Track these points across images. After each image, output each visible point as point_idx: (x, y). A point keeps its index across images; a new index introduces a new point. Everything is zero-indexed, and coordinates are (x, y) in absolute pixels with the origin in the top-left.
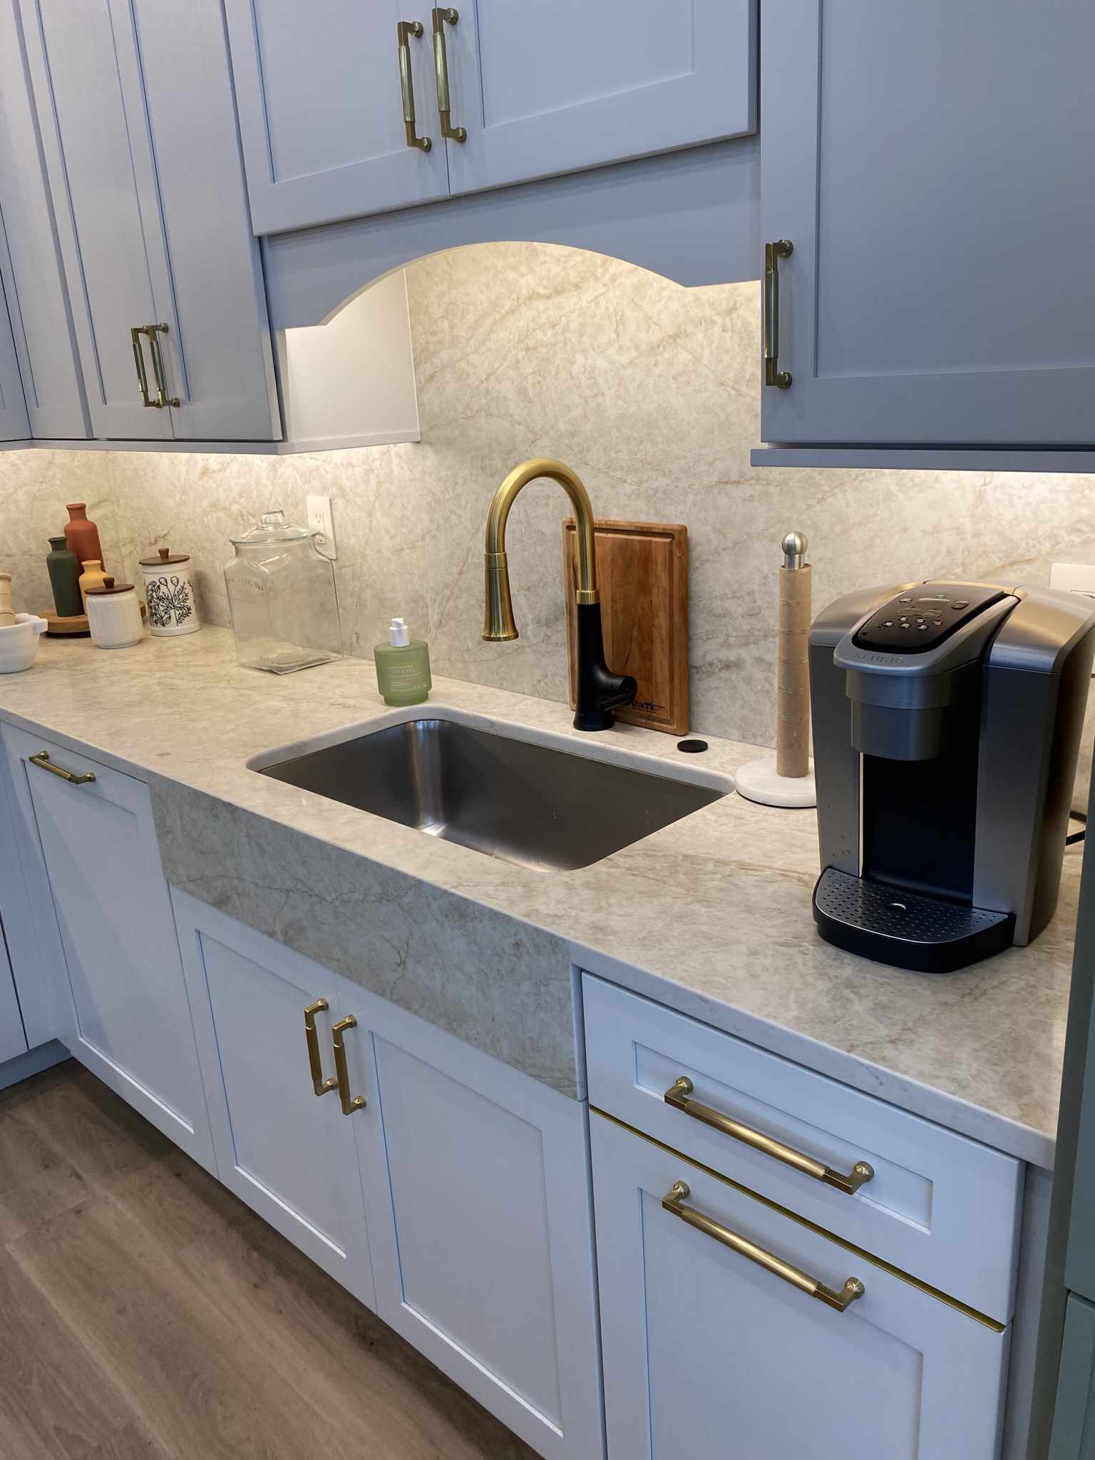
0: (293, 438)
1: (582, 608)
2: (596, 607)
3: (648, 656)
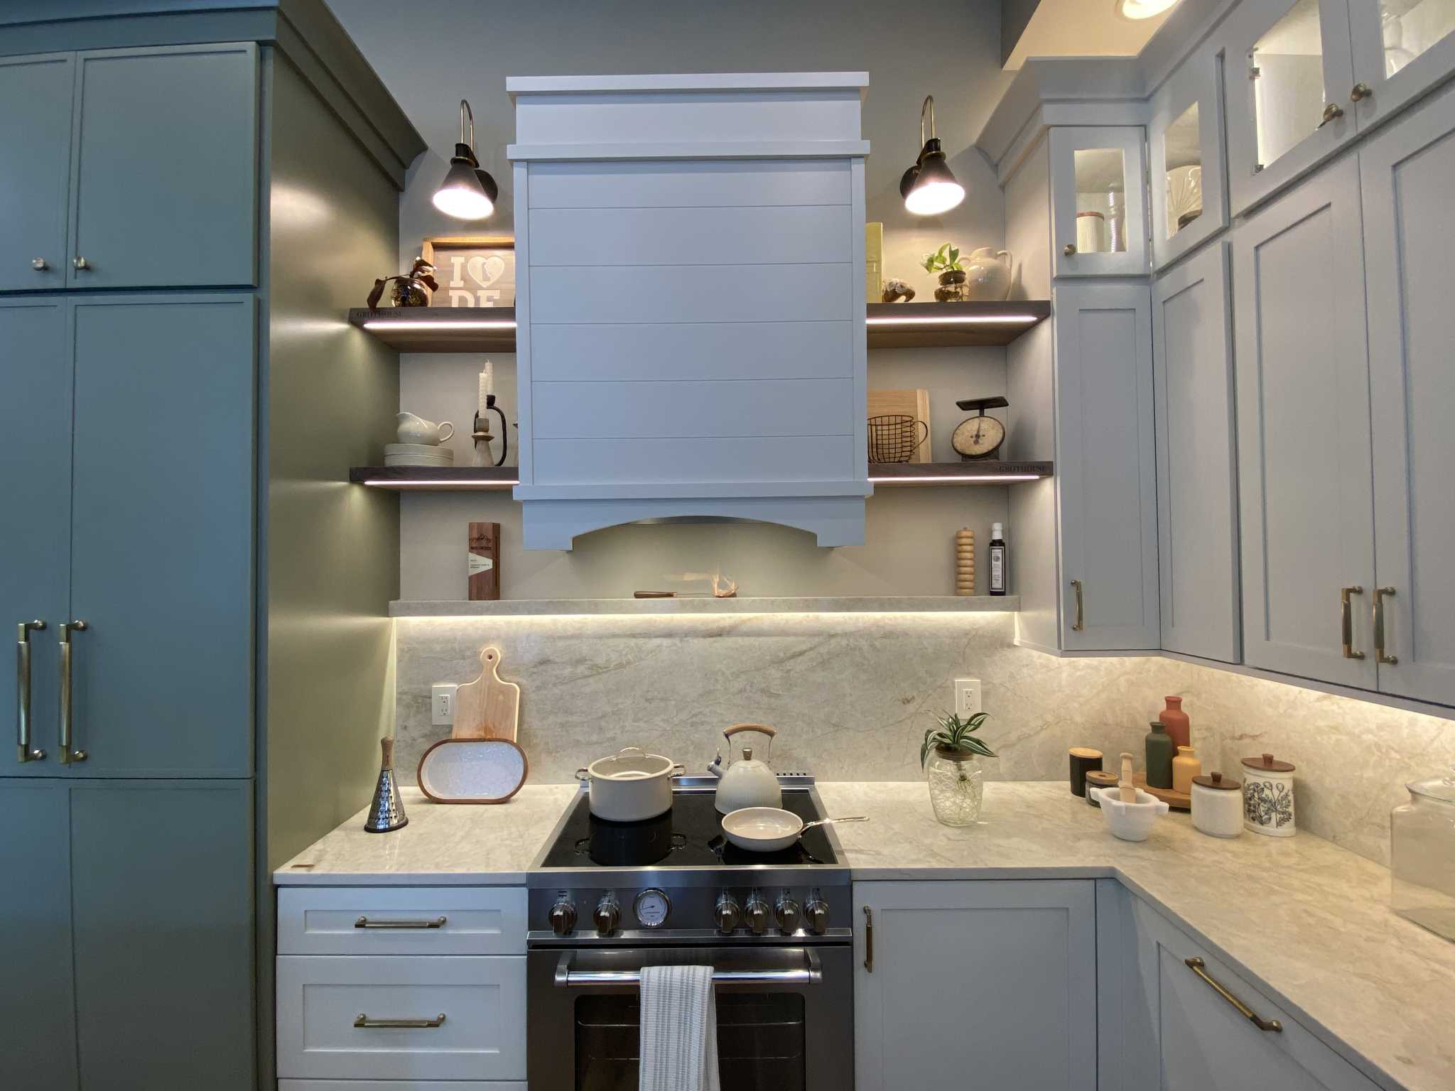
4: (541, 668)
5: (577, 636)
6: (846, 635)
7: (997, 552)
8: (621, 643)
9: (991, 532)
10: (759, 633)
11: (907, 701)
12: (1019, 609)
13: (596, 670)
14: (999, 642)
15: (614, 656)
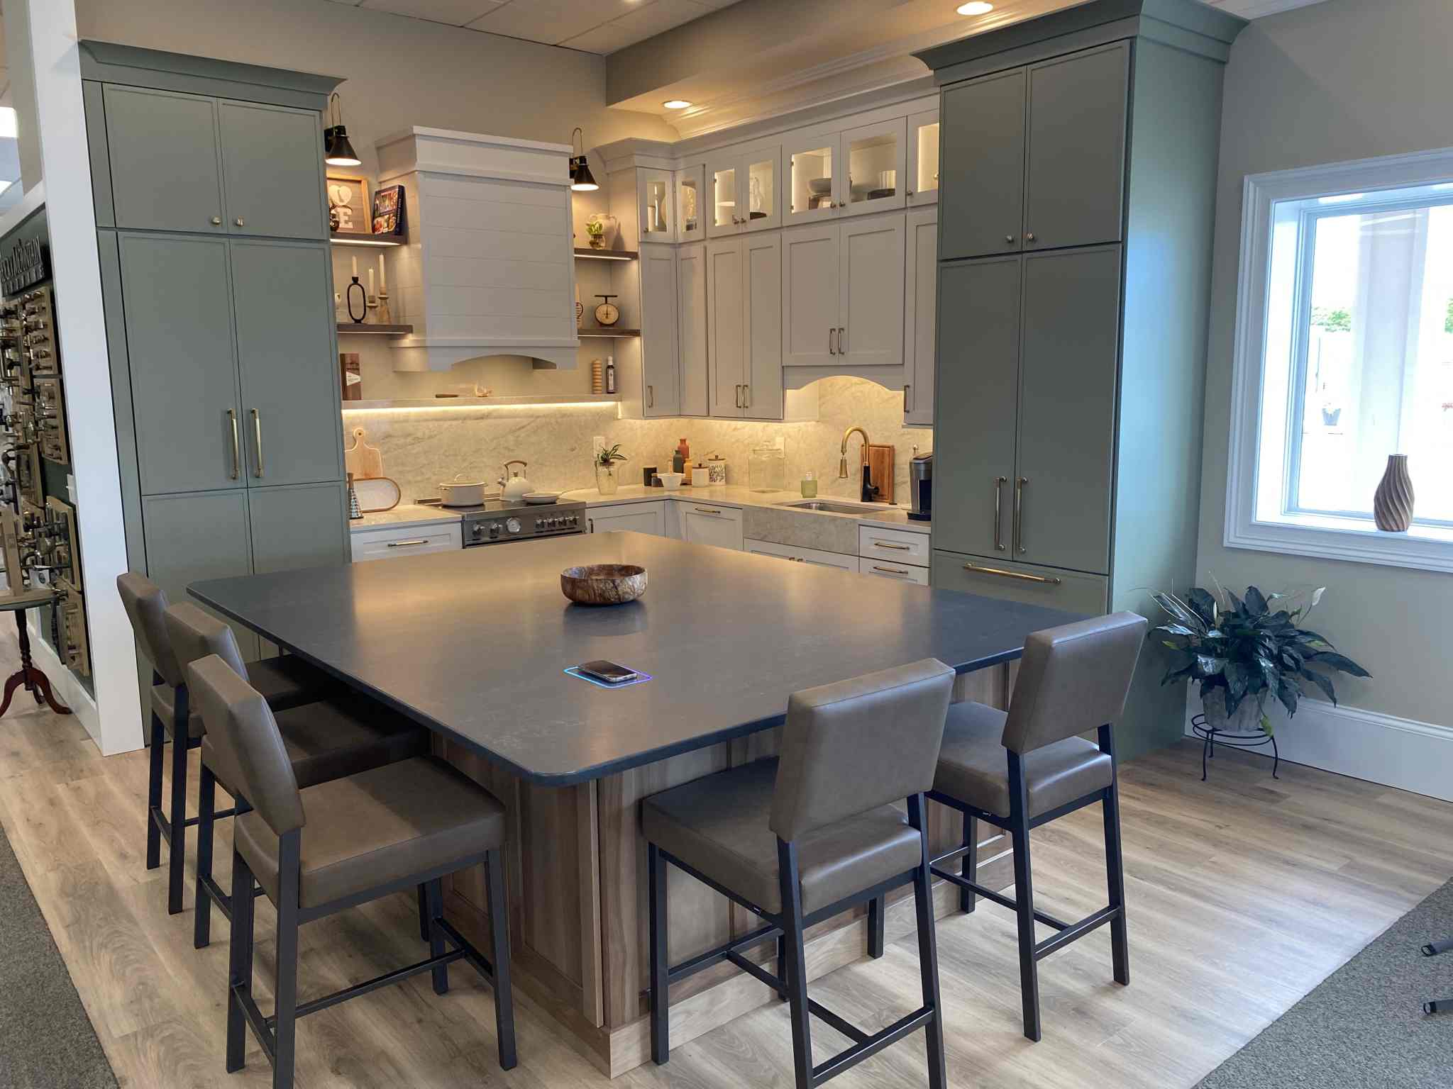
0: (786, 419)
1: (865, 467)
2: (869, 467)
3: (883, 481)
4: (387, 440)
5: (406, 420)
6: (544, 416)
7: (611, 371)
8: (431, 424)
9: (607, 361)
10: (501, 417)
11: (573, 450)
12: (621, 401)
13: (418, 440)
14: (611, 417)
15: (427, 432)
